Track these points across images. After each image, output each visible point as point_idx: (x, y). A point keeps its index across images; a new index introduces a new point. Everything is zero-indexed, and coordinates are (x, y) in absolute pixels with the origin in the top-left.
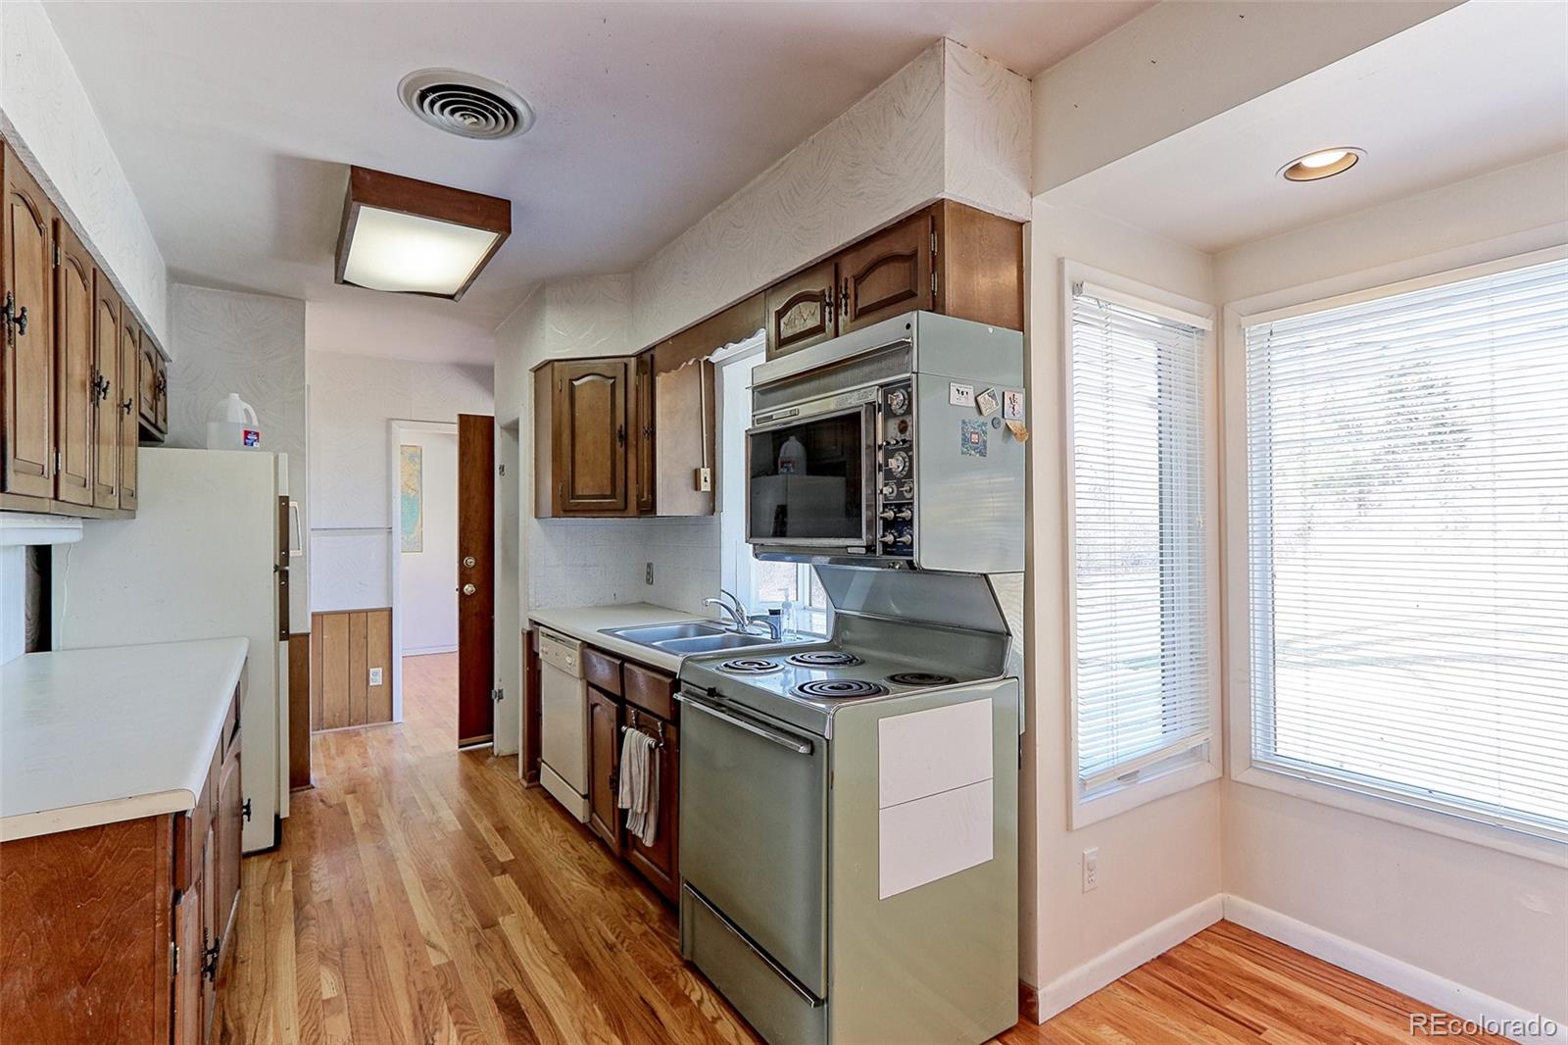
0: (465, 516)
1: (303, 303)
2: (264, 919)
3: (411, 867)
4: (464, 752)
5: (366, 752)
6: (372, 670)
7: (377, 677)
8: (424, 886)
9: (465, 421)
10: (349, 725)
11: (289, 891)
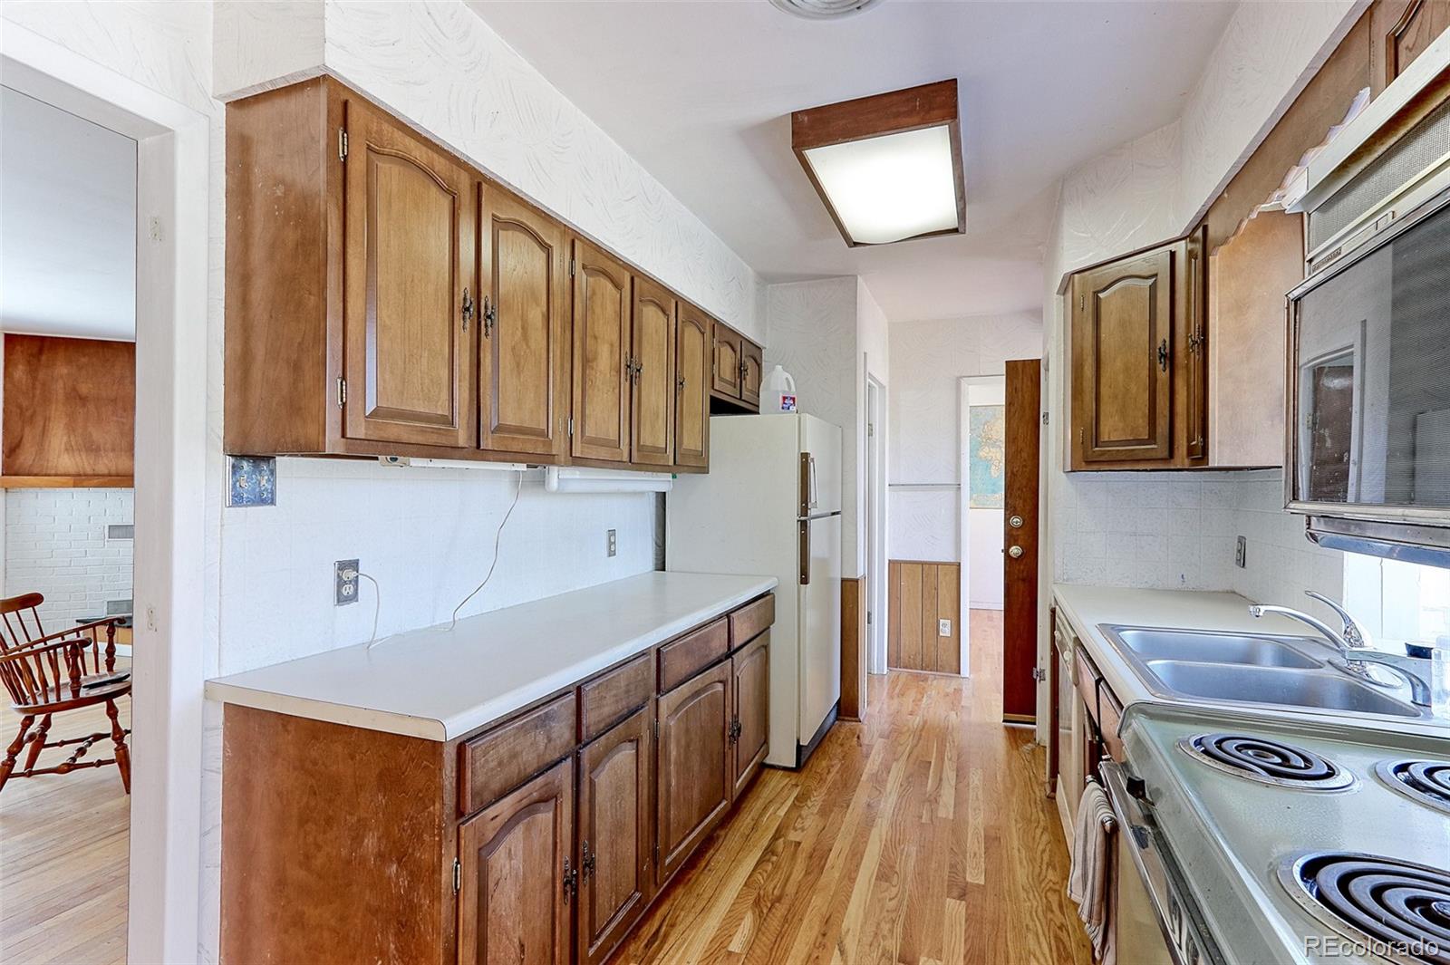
0: (1012, 473)
1: (855, 277)
2: (749, 835)
3: (881, 841)
4: (1006, 728)
5: (920, 700)
6: (942, 621)
7: (946, 629)
8: (879, 869)
9: (1012, 367)
10: (922, 669)
11: (780, 817)
